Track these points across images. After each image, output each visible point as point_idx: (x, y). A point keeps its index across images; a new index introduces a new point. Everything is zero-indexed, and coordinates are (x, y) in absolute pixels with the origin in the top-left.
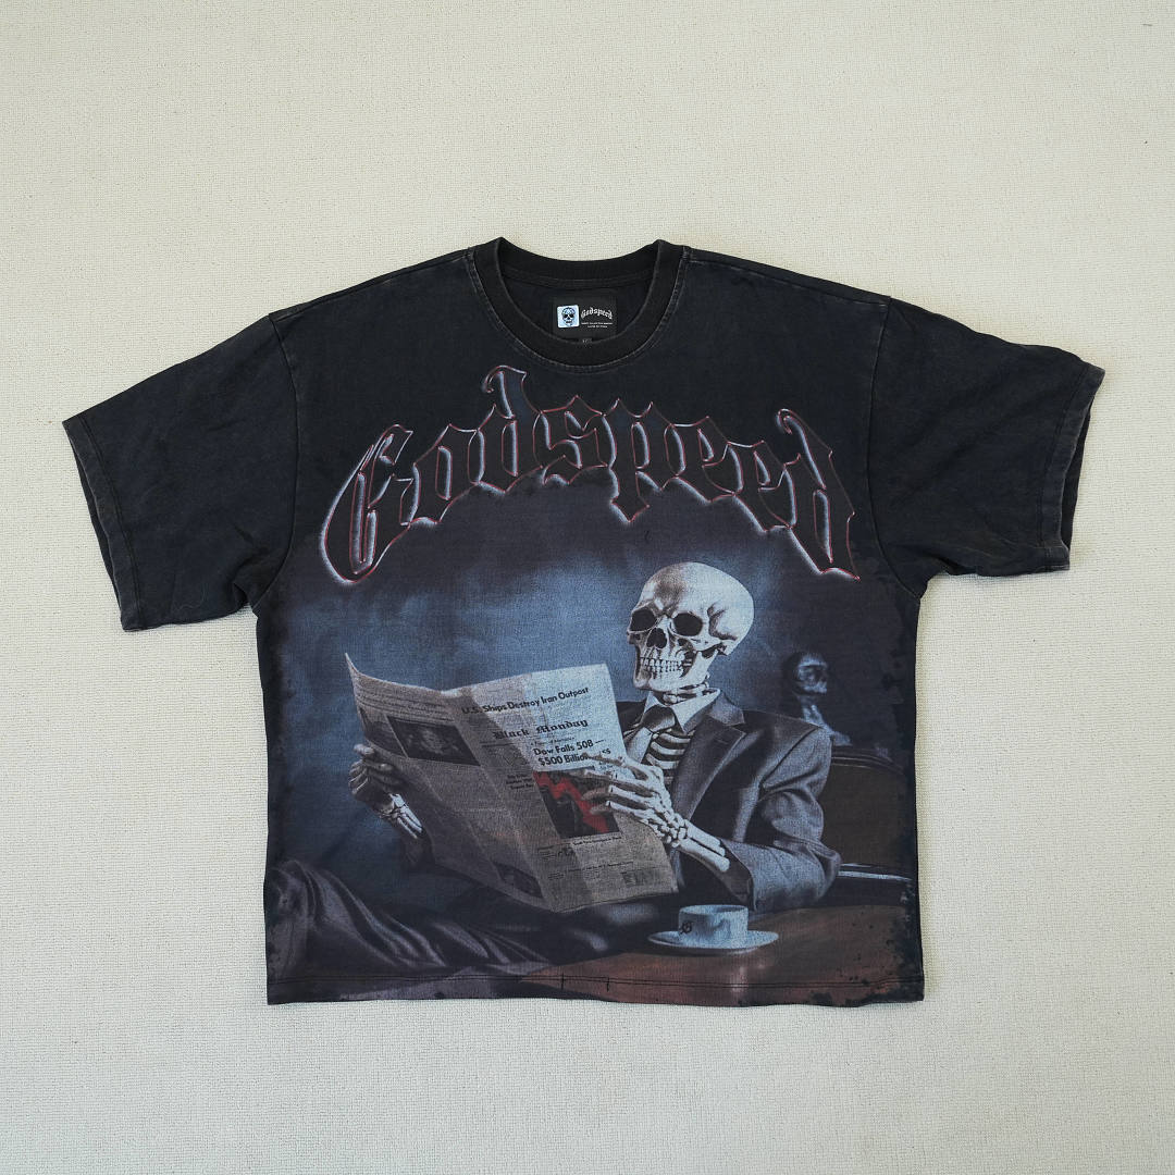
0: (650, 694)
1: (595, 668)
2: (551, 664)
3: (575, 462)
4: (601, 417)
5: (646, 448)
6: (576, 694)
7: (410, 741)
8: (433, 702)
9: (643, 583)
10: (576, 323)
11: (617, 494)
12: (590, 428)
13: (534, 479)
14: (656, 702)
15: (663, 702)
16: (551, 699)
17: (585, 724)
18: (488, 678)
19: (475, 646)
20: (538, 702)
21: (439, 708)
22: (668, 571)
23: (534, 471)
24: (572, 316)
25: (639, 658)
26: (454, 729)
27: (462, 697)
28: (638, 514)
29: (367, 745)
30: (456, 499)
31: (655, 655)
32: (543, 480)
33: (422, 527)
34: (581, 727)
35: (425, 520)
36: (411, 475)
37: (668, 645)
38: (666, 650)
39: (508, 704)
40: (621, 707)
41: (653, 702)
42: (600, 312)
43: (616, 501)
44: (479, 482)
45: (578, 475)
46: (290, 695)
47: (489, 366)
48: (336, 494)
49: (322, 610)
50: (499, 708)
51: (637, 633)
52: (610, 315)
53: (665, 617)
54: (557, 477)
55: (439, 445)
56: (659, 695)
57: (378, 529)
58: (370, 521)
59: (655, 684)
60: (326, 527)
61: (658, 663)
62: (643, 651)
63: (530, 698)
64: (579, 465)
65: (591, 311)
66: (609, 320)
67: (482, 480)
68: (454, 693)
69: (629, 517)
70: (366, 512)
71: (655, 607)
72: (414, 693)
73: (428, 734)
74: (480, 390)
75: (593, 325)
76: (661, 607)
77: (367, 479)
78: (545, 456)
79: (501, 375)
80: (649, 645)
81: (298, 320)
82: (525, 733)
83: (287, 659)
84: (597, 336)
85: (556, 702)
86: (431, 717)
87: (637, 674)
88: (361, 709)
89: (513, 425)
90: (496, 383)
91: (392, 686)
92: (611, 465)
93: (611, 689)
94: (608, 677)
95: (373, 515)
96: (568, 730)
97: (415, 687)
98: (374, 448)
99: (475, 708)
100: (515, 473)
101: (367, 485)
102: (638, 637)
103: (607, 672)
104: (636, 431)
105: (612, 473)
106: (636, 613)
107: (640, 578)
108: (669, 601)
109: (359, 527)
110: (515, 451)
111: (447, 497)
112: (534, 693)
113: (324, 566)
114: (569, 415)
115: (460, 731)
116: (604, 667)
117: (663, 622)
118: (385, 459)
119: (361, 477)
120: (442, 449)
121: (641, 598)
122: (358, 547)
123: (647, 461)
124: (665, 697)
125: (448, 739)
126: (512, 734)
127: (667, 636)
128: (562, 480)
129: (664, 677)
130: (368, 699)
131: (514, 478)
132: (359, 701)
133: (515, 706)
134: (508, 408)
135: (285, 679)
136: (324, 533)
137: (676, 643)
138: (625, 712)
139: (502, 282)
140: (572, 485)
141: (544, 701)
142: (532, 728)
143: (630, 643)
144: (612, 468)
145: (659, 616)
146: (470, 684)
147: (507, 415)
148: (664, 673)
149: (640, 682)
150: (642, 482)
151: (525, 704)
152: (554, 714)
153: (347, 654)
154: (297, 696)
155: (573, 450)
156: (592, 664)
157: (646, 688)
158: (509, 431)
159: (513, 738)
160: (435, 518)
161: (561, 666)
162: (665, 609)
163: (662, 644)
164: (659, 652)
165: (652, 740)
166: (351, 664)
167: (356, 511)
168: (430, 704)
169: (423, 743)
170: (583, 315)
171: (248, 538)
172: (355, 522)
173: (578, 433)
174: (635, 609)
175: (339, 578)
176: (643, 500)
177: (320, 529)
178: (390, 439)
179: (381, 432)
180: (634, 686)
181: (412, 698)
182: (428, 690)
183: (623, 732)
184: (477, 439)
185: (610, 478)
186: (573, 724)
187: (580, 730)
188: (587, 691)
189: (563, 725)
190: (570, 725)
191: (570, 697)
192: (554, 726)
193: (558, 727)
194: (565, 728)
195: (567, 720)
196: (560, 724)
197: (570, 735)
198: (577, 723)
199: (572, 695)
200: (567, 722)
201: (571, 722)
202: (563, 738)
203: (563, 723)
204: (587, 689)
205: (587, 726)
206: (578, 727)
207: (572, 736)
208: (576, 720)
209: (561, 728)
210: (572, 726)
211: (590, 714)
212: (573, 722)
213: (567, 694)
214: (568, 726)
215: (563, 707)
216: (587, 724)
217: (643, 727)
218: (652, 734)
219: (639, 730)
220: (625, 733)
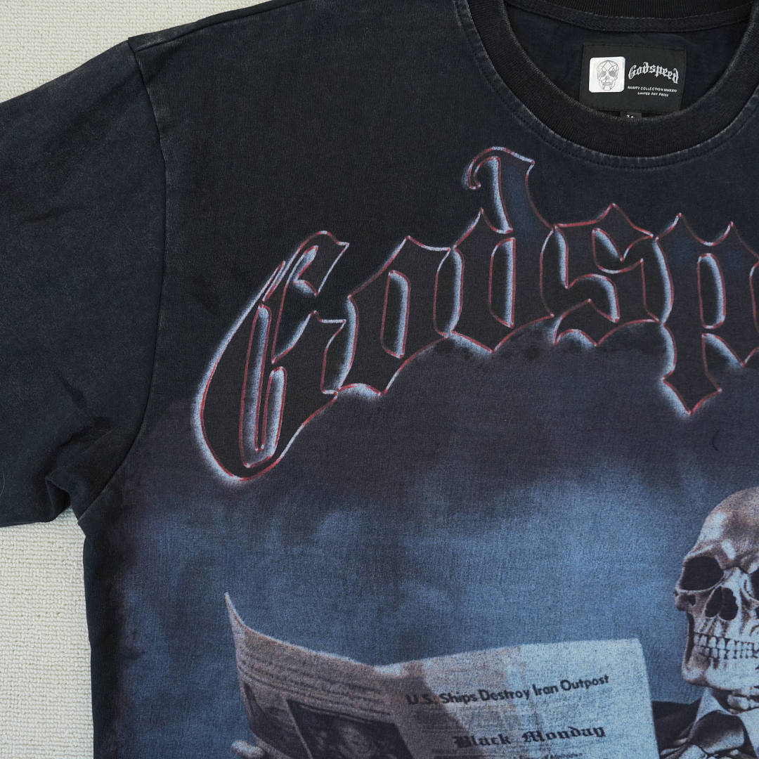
0: (707, 692)
1: (622, 644)
2: (551, 635)
3: (607, 310)
4: (651, 240)
5: (721, 296)
6: (588, 684)
7: (322, 742)
8: (361, 683)
9: (706, 512)
10: (618, 86)
11: (671, 367)
12: (632, 258)
13: (539, 334)
14: (715, 705)
15: (726, 706)
16: (549, 690)
17: (600, 733)
18: (449, 650)
19: (432, 597)
20: (527, 694)
21: (370, 695)
22: (745, 497)
23: (540, 322)
24: (613, 73)
25: (692, 634)
26: (392, 728)
27: (407, 678)
28: (704, 402)
29: (252, 742)
30: (413, 357)
31: (718, 631)
32: (553, 336)
33: (357, 400)
34: (595, 737)
35: (362, 389)
36: (344, 315)
37: (739, 615)
38: (736, 623)
39: (480, 692)
40: (659, 710)
41: (710, 705)
42: (660, 71)
43: (671, 379)
44: (451, 333)
45: (611, 333)
46: (134, 655)
47: (475, 148)
48: (221, 336)
49: (189, 522)
50: (464, 699)
51: (691, 593)
52: (675, 77)
53: (738, 571)
54: (577, 334)
55: (391, 268)
56: (721, 695)
57: (287, 398)
58: (274, 384)
59: (716, 677)
60: (203, 389)
61: (722, 645)
62: (700, 622)
63: (517, 686)
64: (615, 316)
65: (646, 68)
66: (674, 86)
67: (457, 329)
68: (395, 670)
69: (689, 406)
70: (268, 368)
71: (722, 553)
72: (331, 666)
73: (350, 733)
74: (459, 183)
75: (646, 91)
76: (731, 555)
77: (273, 316)
78: (559, 299)
79: (495, 163)
80: (709, 614)
81: (173, 51)
82: (505, 740)
83: (132, 596)
84: (651, 109)
85: (556, 695)
86: (357, 707)
87: (688, 659)
88: (247, 688)
89: (510, 244)
90: (485, 175)
91: (298, 653)
92: (664, 320)
93: (645, 680)
94: (641, 660)
95: (280, 375)
96: (573, 740)
97: (332, 656)
98: (285, 265)
99: (428, 697)
100: (509, 321)
101: (272, 325)
102: (691, 599)
103: (640, 651)
104: (706, 267)
105: (666, 334)
106: (692, 561)
107: (700, 504)
108: (745, 545)
109: (256, 393)
110: (510, 287)
111: (399, 354)
112: (523, 678)
113: (197, 451)
114: (600, 233)
115: (402, 731)
116: (635, 645)
117: (732, 578)
118: (303, 285)
119: (264, 312)
120: (394, 275)
121: (701, 538)
122: (253, 425)
123: (721, 318)
124: (730, 699)
125: (383, 743)
126: (484, 741)
127: (739, 602)
128: (585, 340)
129: (730, 666)
130: (259, 671)
131: (508, 330)
132: (244, 676)
133: (491, 696)
134: (503, 215)
135: (129, 628)
136: (200, 399)
137: (753, 613)
138: (667, 719)
139: (504, 12)
140: (601, 349)
141: (538, 692)
142: (517, 734)
143: (680, 608)
144: (667, 325)
145: (728, 568)
146: (421, 657)
147: (500, 227)
148: (731, 661)
149: (692, 672)
150: (712, 351)
151: (507, 695)
152: (552, 714)
153: (227, 596)
154: (145, 657)
155: (603, 293)
156: (616, 637)
157: (701, 683)
158: (502, 254)
159: (484, 748)
160: (378, 385)
161: (568, 638)
162: (739, 558)
163: (729, 613)
164: (725, 627)
166: (233, 612)
167: (252, 366)
168: (356, 686)
169: (341, 747)
170: (632, 75)
171: (78, 397)
172: (250, 384)
173: (614, 264)
174: (690, 555)
175: (221, 472)
176: (713, 380)
177: (193, 392)
178: (312, 254)
179: (300, 241)
180: (681, 678)
181: (329, 675)
182: (353, 662)
183: (660, 750)
184: (450, 264)
185: (661, 341)
186: (581, 732)
187: (592, 743)
188: (607, 682)
189: (566, 733)
190: (576, 734)
191: (579, 689)
192: (552, 733)
193: (557, 735)
194: (568, 737)
195: (572, 726)
196: (561, 731)
197: (576, 749)
198: (588, 730)
199: (582, 686)
200: (571, 728)
201: (579, 729)
202: (565, 753)
203: (566, 729)
204: (606, 678)
205: (603, 737)
206: (589, 738)
207: (578, 752)
208: (586, 726)
209: (561, 737)
210: (579, 734)
211: (610, 717)
212: (582, 728)
213: (575, 684)
214: (574, 735)
215: (566, 703)
216: (603, 734)
217: (694, 746)
218: (706, 756)
219: (686, 749)
220: (664, 752)
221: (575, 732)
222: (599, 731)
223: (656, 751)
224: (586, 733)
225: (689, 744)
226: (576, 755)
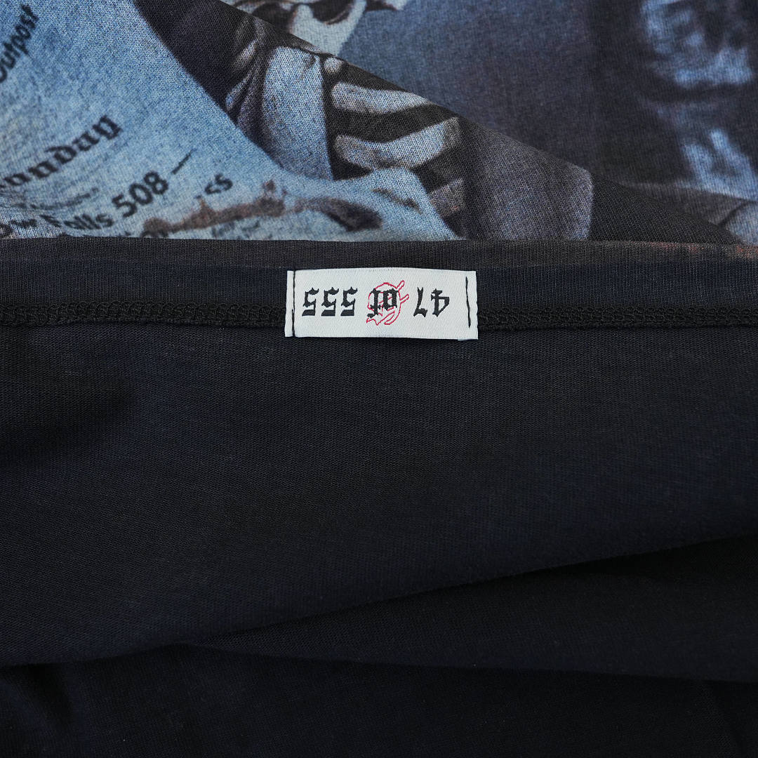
6: (20, 41)
165: (329, 81)
186: (75, 147)
187: (107, 158)
188: (36, 18)
189: (46, 164)
190: (67, 156)
191: (18, 65)
192: (15, 176)
193: (29, 175)
194: (53, 169)
195: (52, 144)
196: (34, 164)
197: (80, 185)
198: (86, 136)
199: (18, 55)
200: (52, 149)
201: (68, 143)
202: (61, 199)
203: (43, 157)
204: (27, 9)
205: (122, 135)
206: (96, 151)
207: (88, 187)
208: (77, 131)
209: (41, 176)
210: (74, 154)
211: (101, 88)
212: (73, 138)
213: (6, 59)
214: (64, 161)
215: (19, 107)
216: (116, 130)
217: (278, 50)
218: (317, 59)
219: (264, 68)
220: (230, 101)
221: (64, 154)
222: (104, 126)
223: (215, 108)
224: (85, 143)
225: (266, 52)
226: (87, 196)
